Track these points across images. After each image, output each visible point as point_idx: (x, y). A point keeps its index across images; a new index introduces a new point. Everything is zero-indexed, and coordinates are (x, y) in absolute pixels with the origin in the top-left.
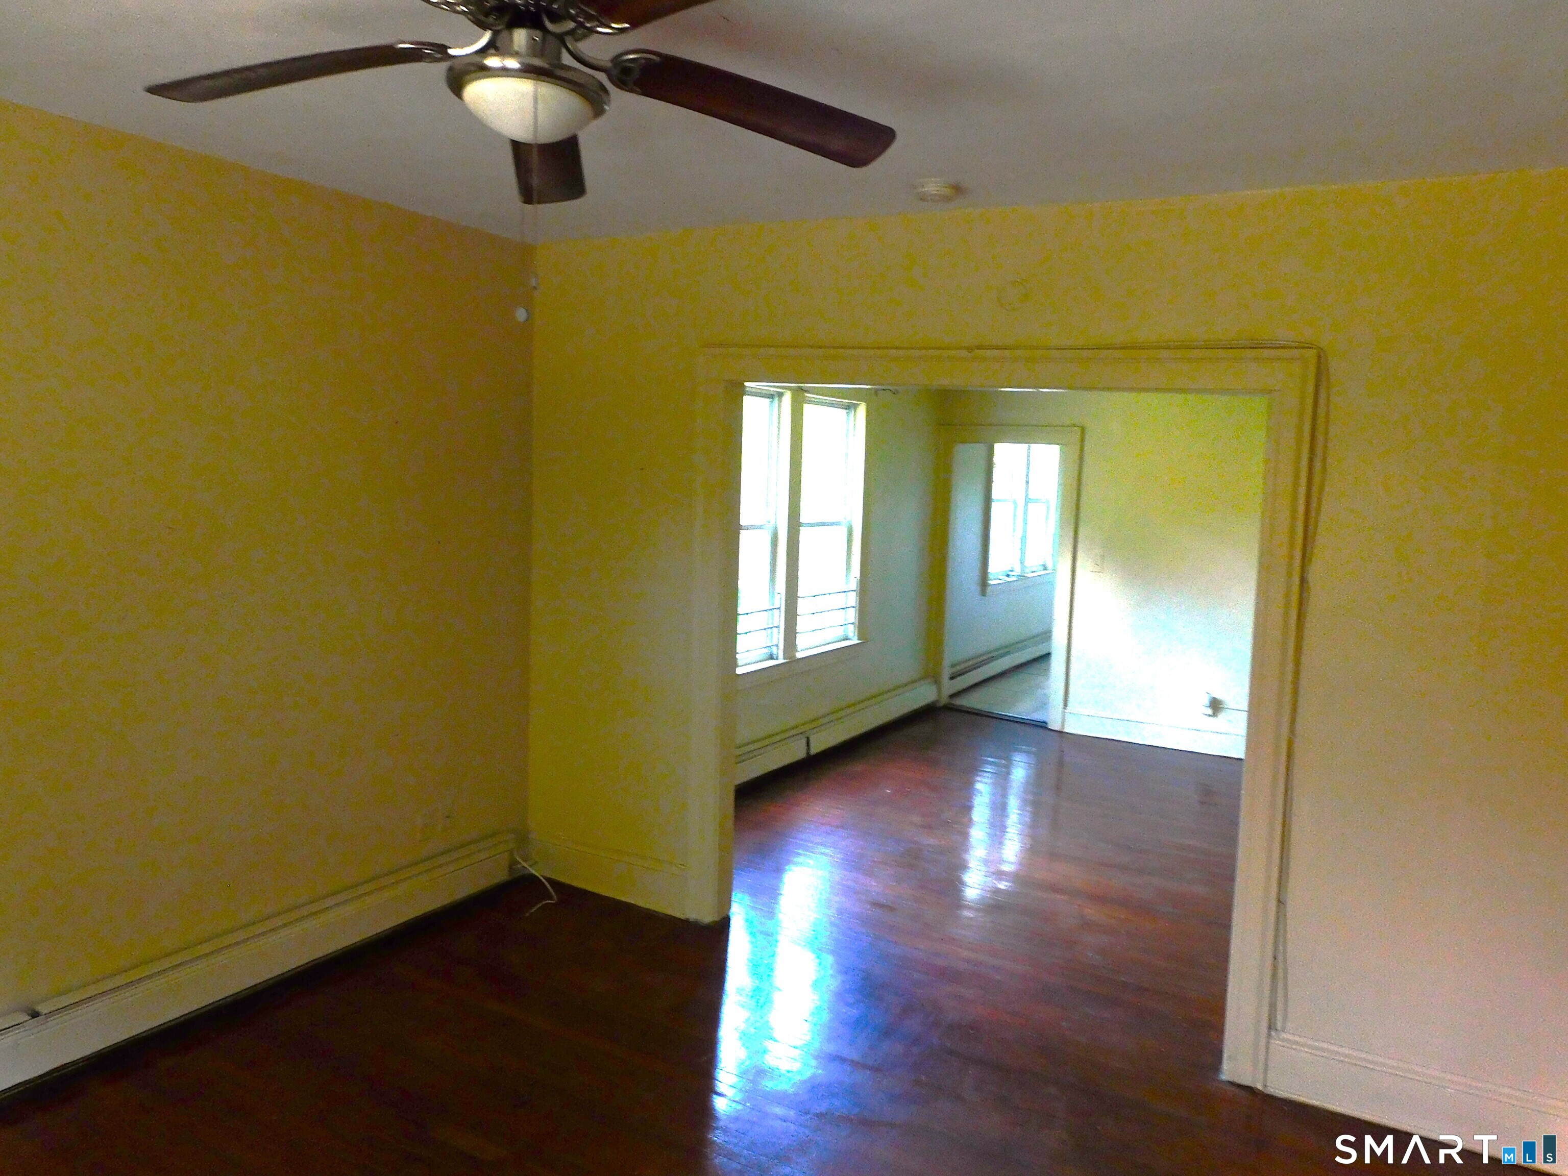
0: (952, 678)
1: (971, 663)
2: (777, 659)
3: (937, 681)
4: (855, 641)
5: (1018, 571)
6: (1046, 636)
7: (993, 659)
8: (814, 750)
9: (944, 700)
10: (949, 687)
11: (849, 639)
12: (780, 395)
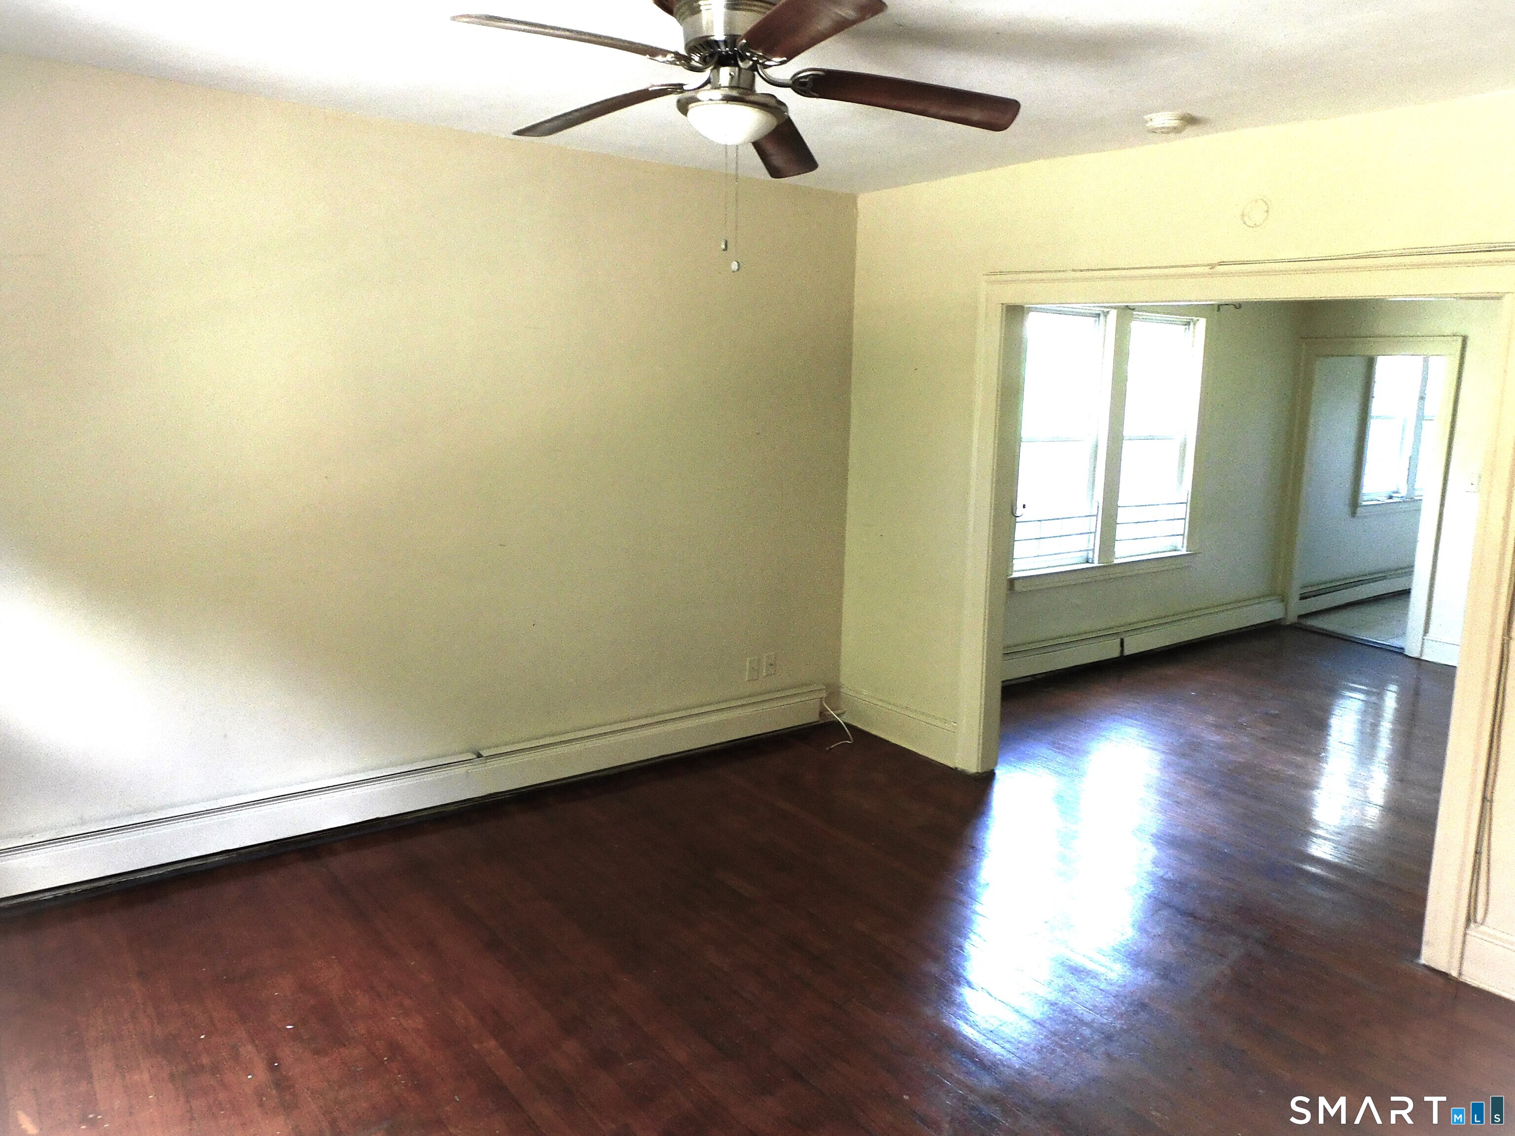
0: (1302, 598)
1: (1323, 587)
2: (1093, 563)
3: (1283, 599)
4: (1184, 551)
5: (1404, 492)
6: (1408, 570)
7: (1360, 582)
8: (1127, 652)
9: (1292, 618)
10: (1296, 608)
11: (1179, 550)
12: (1106, 314)
